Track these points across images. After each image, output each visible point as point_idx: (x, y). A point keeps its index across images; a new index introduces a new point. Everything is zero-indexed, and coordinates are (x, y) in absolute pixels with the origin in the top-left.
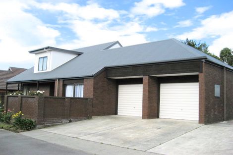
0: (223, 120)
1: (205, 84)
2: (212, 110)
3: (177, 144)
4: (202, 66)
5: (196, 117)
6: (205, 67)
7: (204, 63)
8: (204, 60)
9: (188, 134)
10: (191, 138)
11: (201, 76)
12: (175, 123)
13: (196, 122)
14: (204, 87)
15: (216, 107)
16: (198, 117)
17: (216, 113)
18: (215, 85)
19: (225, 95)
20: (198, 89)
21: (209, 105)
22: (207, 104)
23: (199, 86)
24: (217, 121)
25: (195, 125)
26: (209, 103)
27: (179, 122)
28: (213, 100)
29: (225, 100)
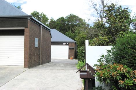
0: (39, 65)
1: (30, 37)
2: (33, 57)
3: (13, 85)
4: (28, 23)
5: (22, 63)
6: (29, 24)
7: (29, 20)
8: (29, 18)
9: (19, 77)
10: (23, 79)
11: (27, 31)
12: (5, 68)
13: (21, 67)
14: (28, 39)
15: (35, 55)
16: (23, 62)
17: (35, 59)
18: (35, 38)
19: (41, 46)
20: (24, 41)
21: (31, 53)
22: (30, 52)
23: (25, 38)
24: (36, 65)
25: (21, 69)
26: (31, 52)
27: (7, 67)
28: (33, 50)
29: (41, 49)
